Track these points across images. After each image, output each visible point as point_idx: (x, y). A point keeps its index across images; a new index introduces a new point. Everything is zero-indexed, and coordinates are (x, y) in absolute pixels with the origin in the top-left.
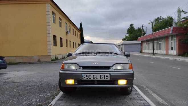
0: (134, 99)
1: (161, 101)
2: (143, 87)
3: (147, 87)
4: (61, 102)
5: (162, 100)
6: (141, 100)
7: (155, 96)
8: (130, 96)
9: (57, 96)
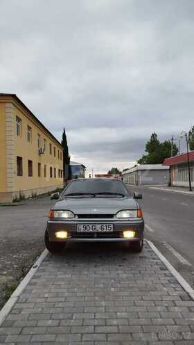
0: (145, 257)
1: (183, 261)
2: (162, 244)
3: (168, 243)
4: (48, 263)
5: (185, 260)
6: (154, 259)
7: (177, 255)
8: (141, 255)
9: (39, 256)
